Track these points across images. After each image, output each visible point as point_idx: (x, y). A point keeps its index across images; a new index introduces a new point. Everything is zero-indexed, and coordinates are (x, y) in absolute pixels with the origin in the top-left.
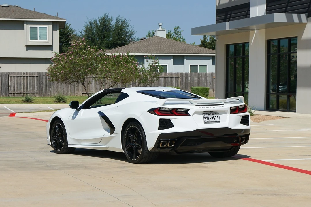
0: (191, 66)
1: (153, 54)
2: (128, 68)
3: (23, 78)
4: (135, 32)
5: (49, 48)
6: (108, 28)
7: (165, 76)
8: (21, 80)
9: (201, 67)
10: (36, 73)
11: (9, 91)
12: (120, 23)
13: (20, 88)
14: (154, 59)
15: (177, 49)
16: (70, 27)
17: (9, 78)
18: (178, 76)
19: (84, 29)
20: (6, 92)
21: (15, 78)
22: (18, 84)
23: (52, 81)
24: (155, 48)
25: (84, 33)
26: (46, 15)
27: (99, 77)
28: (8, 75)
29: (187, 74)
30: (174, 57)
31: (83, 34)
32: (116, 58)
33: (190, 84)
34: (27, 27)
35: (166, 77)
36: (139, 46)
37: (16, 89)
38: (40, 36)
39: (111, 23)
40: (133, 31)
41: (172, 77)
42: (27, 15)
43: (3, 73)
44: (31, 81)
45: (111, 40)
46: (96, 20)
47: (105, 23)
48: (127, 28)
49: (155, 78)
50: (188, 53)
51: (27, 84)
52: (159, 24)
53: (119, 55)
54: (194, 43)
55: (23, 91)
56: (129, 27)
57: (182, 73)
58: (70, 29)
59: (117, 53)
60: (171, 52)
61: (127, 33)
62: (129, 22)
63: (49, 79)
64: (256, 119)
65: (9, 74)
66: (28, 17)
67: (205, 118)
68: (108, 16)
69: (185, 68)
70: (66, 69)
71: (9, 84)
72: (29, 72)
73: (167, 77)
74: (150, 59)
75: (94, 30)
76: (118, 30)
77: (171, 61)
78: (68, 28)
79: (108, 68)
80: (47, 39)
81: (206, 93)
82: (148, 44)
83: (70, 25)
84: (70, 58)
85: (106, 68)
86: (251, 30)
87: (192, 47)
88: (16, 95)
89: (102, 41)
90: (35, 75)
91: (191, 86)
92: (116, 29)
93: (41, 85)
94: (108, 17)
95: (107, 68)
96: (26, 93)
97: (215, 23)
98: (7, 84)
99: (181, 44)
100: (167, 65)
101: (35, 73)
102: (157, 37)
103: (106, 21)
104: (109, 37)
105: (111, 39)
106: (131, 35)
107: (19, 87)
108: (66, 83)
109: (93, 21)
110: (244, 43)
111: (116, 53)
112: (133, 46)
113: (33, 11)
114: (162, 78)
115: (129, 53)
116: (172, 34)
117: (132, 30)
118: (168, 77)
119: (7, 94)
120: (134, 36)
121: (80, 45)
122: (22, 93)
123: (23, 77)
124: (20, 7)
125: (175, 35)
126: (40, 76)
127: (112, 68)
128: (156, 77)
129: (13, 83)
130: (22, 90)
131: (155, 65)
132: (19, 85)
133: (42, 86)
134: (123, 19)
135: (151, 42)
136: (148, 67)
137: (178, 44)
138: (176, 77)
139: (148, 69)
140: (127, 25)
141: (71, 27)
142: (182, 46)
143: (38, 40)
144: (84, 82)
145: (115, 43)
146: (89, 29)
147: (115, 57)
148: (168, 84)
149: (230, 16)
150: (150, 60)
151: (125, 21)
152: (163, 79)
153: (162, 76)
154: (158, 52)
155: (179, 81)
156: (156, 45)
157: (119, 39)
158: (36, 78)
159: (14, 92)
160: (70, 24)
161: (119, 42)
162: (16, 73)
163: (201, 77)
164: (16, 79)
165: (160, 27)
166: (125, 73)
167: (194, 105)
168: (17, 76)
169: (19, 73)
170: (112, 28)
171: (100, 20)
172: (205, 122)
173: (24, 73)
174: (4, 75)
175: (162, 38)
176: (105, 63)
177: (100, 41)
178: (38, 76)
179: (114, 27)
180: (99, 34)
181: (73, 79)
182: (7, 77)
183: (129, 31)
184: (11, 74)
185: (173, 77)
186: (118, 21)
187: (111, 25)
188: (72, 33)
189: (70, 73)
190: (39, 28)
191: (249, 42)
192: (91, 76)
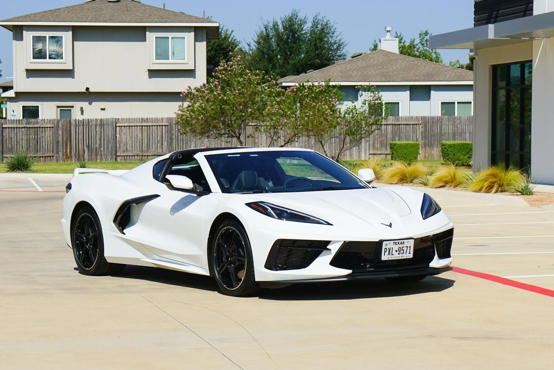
0: (442, 103)
1: (372, 84)
2: (318, 109)
3: (142, 129)
4: (346, 43)
5: (190, 73)
6: (299, 37)
7: (394, 123)
8: (137, 131)
9: (460, 105)
10: (164, 120)
11: (116, 152)
12: (320, 26)
13: (137, 146)
14: (373, 92)
15: (418, 74)
16: (232, 36)
17: (118, 128)
18: (417, 123)
19: (256, 39)
20: (111, 153)
21: (128, 127)
22: (132, 138)
23: (185, 134)
24: (378, 72)
25: (255, 46)
26: (184, 16)
27: (267, 126)
28: (115, 123)
29: (433, 118)
30: (411, 88)
31: (254, 48)
32: (296, 92)
33: (439, 136)
34: (151, 36)
35: (395, 125)
36: (348, 68)
37: (130, 148)
38: (173, 53)
39: (304, 28)
40: (342, 41)
41: (406, 125)
42: (150, 15)
43: (106, 119)
44: (155, 133)
45: (303, 59)
46: (277, 23)
47: (292, 28)
48: (332, 37)
49: (374, 127)
50: (437, 79)
51: (149, 139)
52: (386, 28)
53: (311, 85)
54: (458, 61)
55: (142, 151)
56: (336, 34)
57: (424, 117)
58: (231, 40)
59: (308, 82)
60: (407, 79)
61: (332, 45)
62: (335, 26)
63: (178, 130)
64: (537, 201)
65: (117, 121)
66: (153, 20)
68: (299, 15)
69: (431, 108)
70: (207, 111)
71: (118, 138)
72: (152, 118)
73: (397, 125)
74: (365, 91)
75: (273, 40)
76: (315, 41)
77: (407, 94)
78: (229, 38)
79: (283, 110)
80: (186, 59)
81: (468, 153)
82: (365, 65)
83: (231, 33)
84: (215, 93)
85: (279, 110)
86: (534, 38)
87: (445, 69)
88: (129, 158)
89: (286, 60)
90: (162, 122)
91: (441, 140)
92: (313, 37)
93: (173, 140)
94: (297, 16)
95: (281, 109)
96: (148, 156)
97: (473, 27)
98: (114, 140)
99: (424, 64)
100: (398, 103)
101: (162, 119)
102: (381, 52)
103: (293, 24)
104: (299, 54)
105: (303, 56)
106: (338, 48)
107: (135, 144)
108: (208, 137)
109: (271, 25)
110: (523, 61)
111: (306, 82)
112: (339, 69)
113: (163, 8)
114: (388, 126)
115: (329, 82)
116: (417, 45)
117: (340, 40)
118: (399, 125)
119: (114, 156)
120: (344, 51)
121: (233, 69)
122: (139, 156)
123: (142, 126)
124: (139, 2)
125: (421, 46)
126: (171, 124)
127: (290, 109)
128: (376, 124)
129: (124, 137)
130: (140, 149)
131: (375, 103)
132: (135, 140)
133: (175, 142)
134: (325, 20)
135: (372, 61)
136: (362, 106)
137: (420, 64)
138: (414, 124)
139: (362, 110)
140: (332, 30)
141: (234, 36)
142: (428, 68)
143: (170, 61)
144: (240, 135)
145: (309, 63)
146: (264, 39)
147: (295, 90)
148: (399, 136)
149: (497, 14)
150: (367, 93)
151: (329, 23)
152: (390, 127)
153: (389, 123)
154: (383, 80)
155: (419, 131)
156: (380, 67)
157: (318, 56)
158: (164, 127)
159: (125, 154)
160: (232, 31)
161: (318, 61)
162: (129, 120)
163: (461, 123)
164: (129, 130)
165: (388, 33)
166: (312, 119)
168: (130, 125)
169: (135, 120)
170: (304, 37)
171: (283, 22)
173: (143, 120)
174: (109, 122)
175: (391, 53)
176: (276, 101)
177: (282, 61)
178: (168, 124)
179: (308, 35)
180: (280, 49)
181: (222, 129)
182: (113, 125)
183: (336, 41)
184: (120, 121)
185: (408, 125)
186: (315, 25)
187: (303, 32)
188: (236, 47)
189: (214, 119)
190: (172, 38)
191: (531, 61)
192: (253, 124)
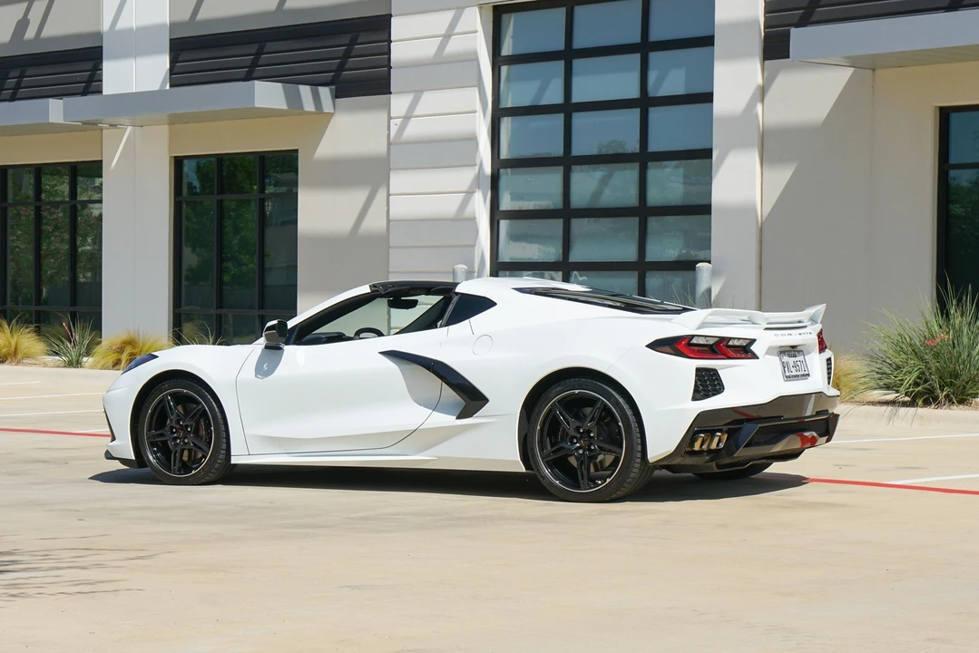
67: (784, 366)
167: (760, 328)
172: (788, 378)
191: (99, 162)
